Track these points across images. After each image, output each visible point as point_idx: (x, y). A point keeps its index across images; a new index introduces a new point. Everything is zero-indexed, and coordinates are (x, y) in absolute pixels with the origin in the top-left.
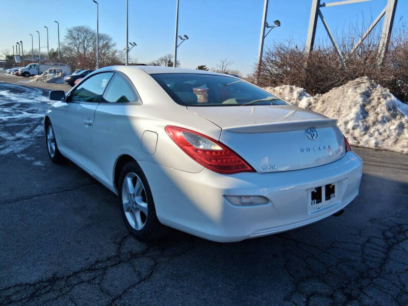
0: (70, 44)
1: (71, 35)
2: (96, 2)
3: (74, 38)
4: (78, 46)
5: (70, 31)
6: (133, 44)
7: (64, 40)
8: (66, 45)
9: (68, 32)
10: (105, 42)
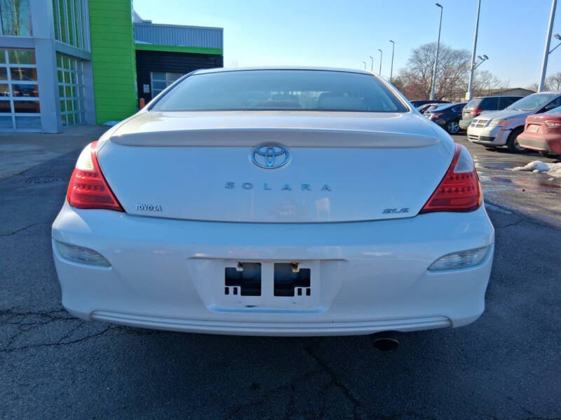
0: (415, 69)
1: (417, 58)
2: (440, 6)
3: (420, 61)
4: (424, 71)
5: (416, 52)
6: (483, 58)
7: (407, 64)
8: (409, 70)
9: (413, 54)
10: (462, 61)
